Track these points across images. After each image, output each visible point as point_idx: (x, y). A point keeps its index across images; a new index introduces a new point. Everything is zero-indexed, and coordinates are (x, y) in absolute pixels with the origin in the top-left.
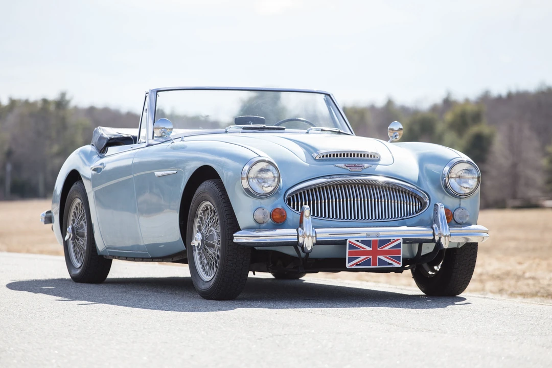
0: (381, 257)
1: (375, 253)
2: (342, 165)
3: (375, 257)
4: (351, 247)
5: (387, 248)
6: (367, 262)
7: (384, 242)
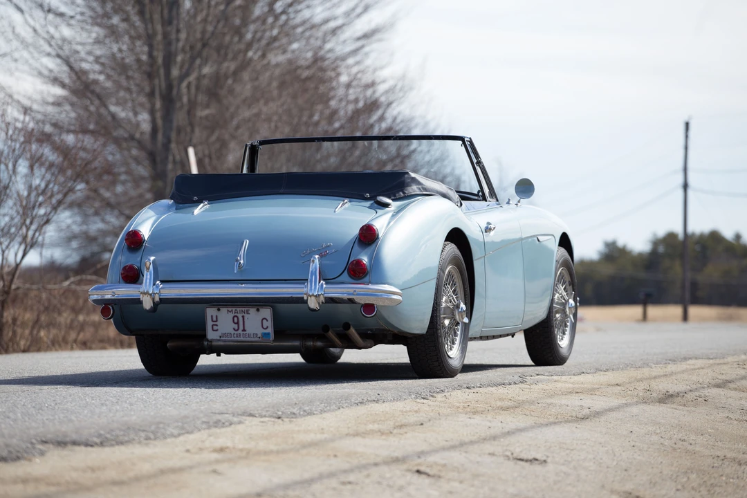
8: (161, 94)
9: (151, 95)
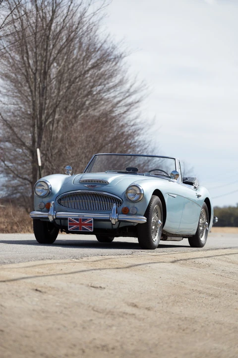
0: (83, 226)
1: (81, 224)
2: (86, 186)
3: (81, 226)
4: (70, 221)
5: (86, 223)
6: (77, 229)
7: (85, 220)
8: (37, 126)
9: (33, 126)
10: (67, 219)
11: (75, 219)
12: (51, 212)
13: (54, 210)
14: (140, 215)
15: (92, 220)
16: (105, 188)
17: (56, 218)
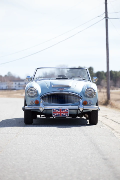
10: (52, 110)
11: (57, 109)
12: (41, 106)
13: (43, 105)
14: (94, 105)
15: (68, 109)
16: (69, 90)
17: (45, 110)
